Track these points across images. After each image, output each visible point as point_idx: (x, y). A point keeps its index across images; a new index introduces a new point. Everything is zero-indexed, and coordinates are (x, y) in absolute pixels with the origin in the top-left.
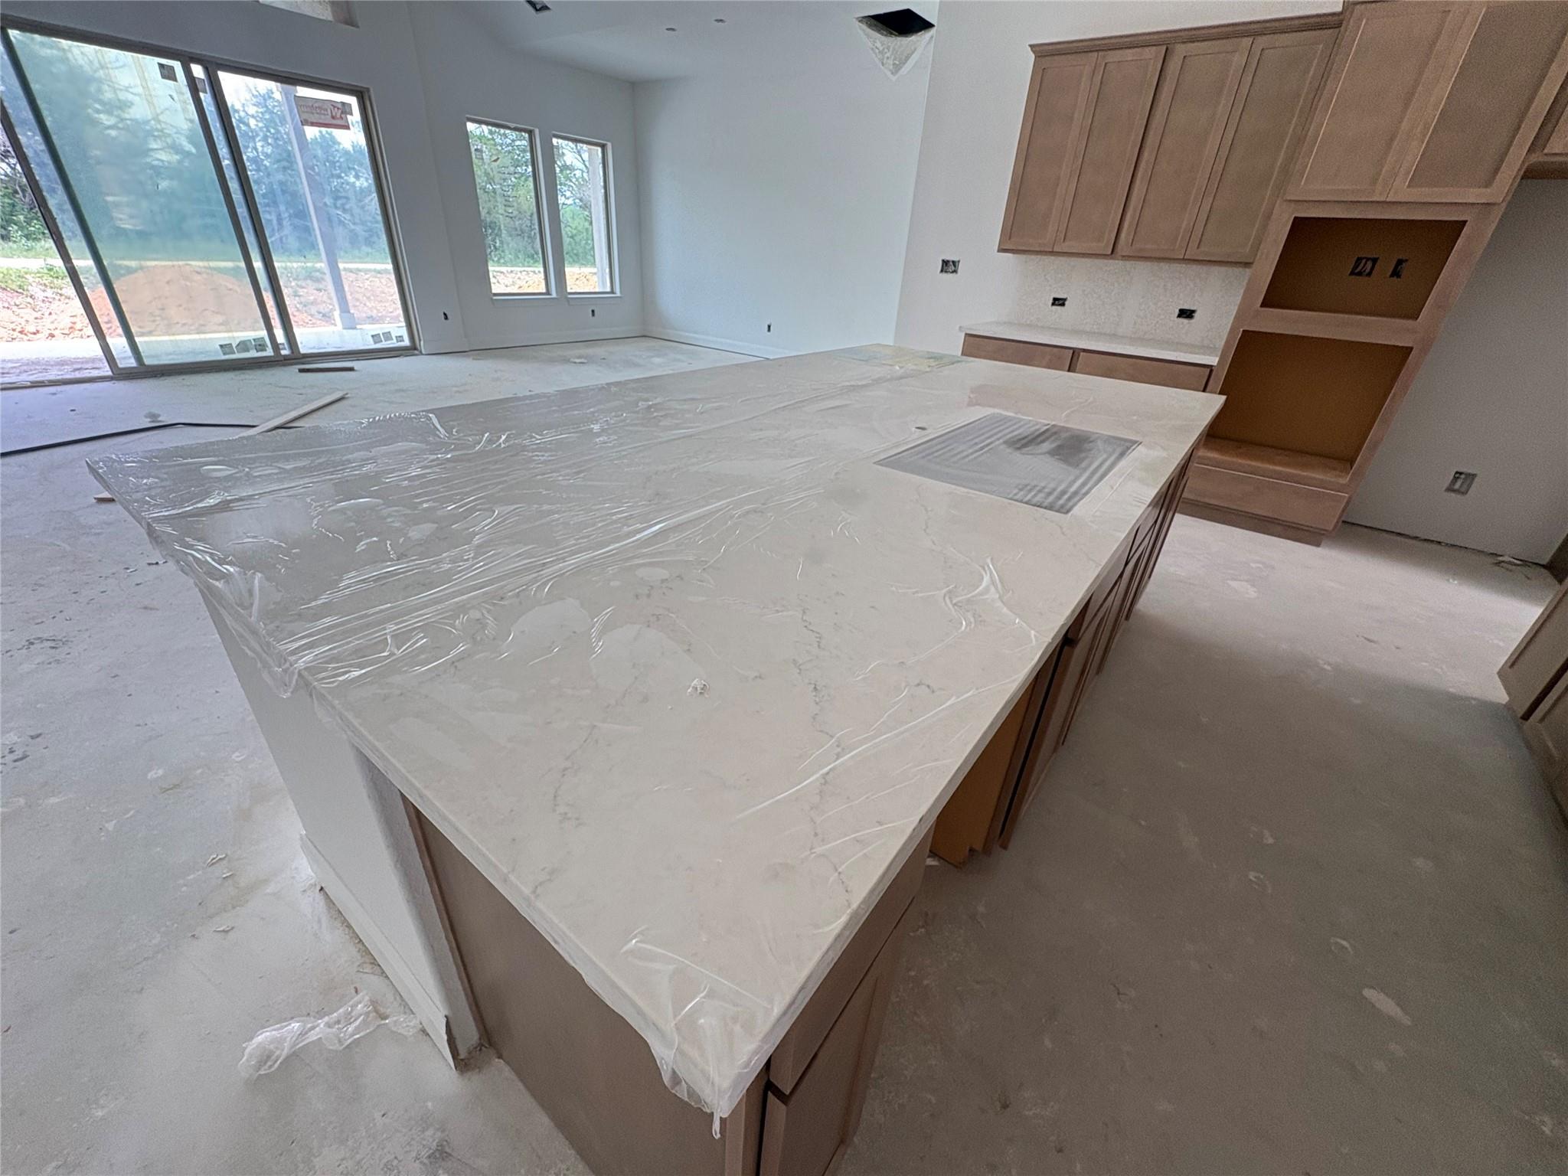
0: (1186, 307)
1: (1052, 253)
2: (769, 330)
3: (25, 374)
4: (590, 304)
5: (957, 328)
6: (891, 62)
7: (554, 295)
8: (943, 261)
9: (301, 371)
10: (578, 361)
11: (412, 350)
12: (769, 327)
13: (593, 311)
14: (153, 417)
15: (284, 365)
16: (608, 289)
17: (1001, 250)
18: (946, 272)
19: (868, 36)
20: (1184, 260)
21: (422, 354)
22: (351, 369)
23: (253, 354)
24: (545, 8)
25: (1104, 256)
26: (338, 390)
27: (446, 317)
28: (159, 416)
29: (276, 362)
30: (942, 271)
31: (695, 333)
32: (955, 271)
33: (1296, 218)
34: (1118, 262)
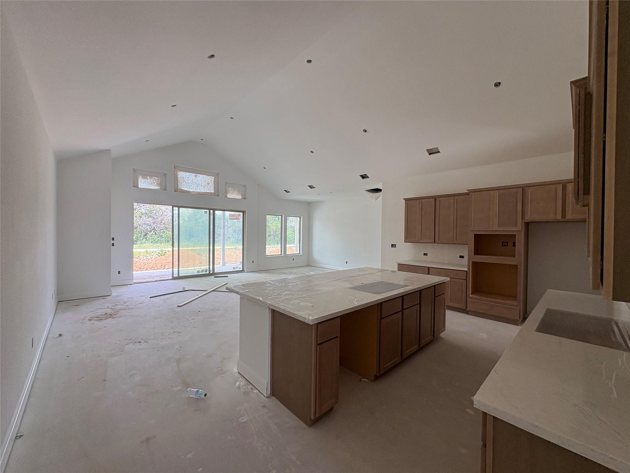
0: (461, 255)
1: (419, 242)
2: (347, 263)
3: (150, 279)
4: (293, 257)
5: (395, 262)
6: (375, 198)
7: (283, 255)
8: (392, 244)
9: (215, 277)
10: (288, 273)
11: (243, 271)
12: (347, 262)
13: (293, 259)
14: (184, 288)
15: (210, 276)
16: (298, 253)
17: (405, 242)
18: (393, 247)
19: (368, 193)
20: (453, 244)
21: (245, 272)
22: (227, 276)
23: (204, 273)
24: (289, 192)
25: (433, 243)
26: (225, 282)
27: (253, 262)
28: (185, 288)
29: (209, 275)
30: (392, 247)
31: (324, 264)
32: (395, 247)
33: (475, 235)
34: (437, 244)
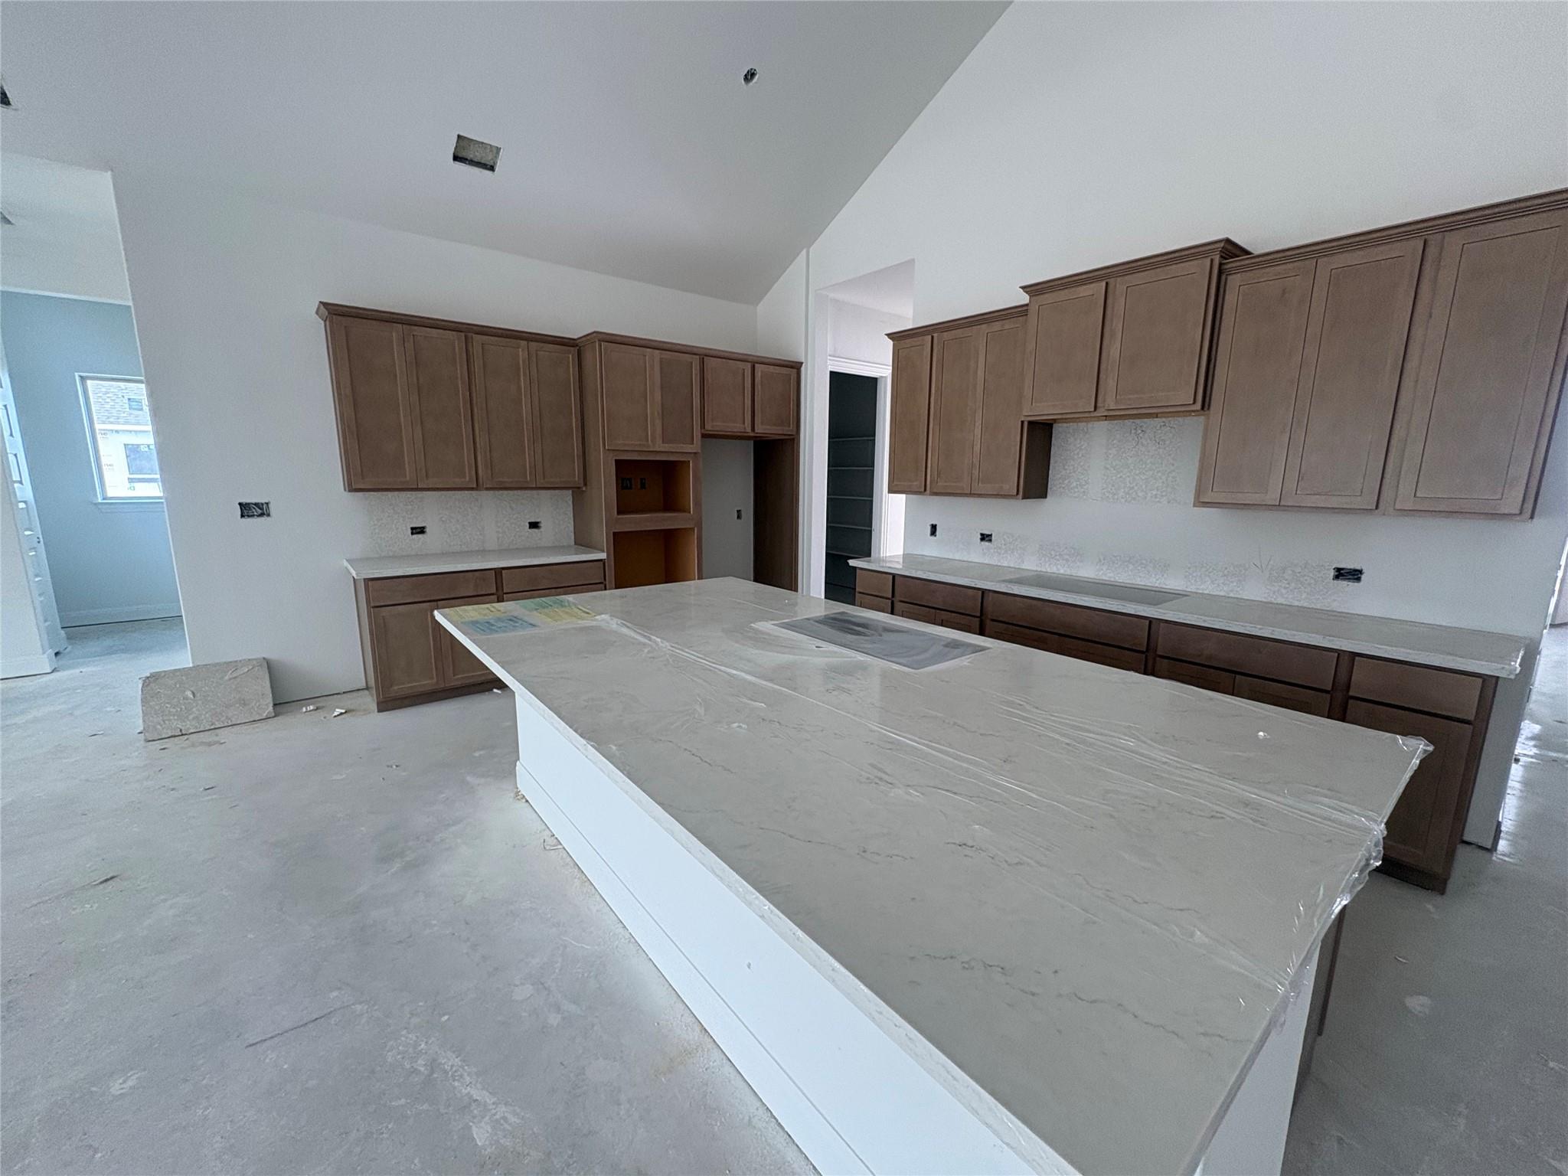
0: (533, 521)
1: (416, 489)
18: (251, 515)
20: (536, 488)
25: (472, 489)
30: (242, 514)
32: (264, 514)
33: (616, 460)
34: (485, 492)
